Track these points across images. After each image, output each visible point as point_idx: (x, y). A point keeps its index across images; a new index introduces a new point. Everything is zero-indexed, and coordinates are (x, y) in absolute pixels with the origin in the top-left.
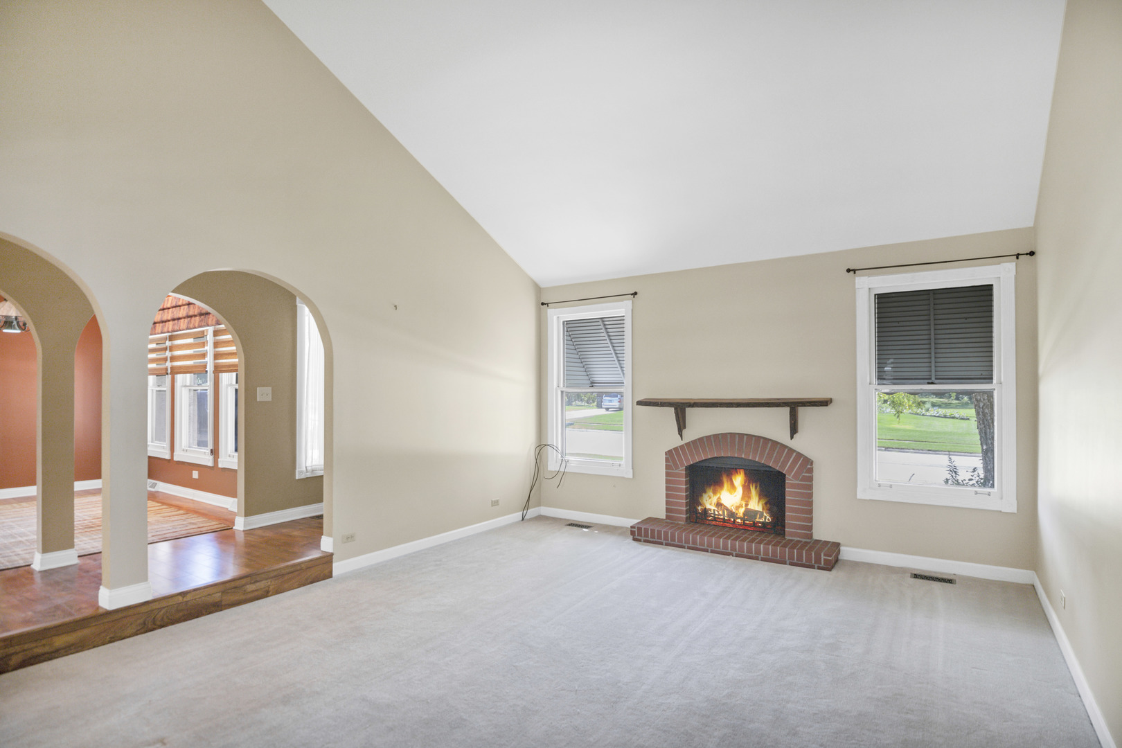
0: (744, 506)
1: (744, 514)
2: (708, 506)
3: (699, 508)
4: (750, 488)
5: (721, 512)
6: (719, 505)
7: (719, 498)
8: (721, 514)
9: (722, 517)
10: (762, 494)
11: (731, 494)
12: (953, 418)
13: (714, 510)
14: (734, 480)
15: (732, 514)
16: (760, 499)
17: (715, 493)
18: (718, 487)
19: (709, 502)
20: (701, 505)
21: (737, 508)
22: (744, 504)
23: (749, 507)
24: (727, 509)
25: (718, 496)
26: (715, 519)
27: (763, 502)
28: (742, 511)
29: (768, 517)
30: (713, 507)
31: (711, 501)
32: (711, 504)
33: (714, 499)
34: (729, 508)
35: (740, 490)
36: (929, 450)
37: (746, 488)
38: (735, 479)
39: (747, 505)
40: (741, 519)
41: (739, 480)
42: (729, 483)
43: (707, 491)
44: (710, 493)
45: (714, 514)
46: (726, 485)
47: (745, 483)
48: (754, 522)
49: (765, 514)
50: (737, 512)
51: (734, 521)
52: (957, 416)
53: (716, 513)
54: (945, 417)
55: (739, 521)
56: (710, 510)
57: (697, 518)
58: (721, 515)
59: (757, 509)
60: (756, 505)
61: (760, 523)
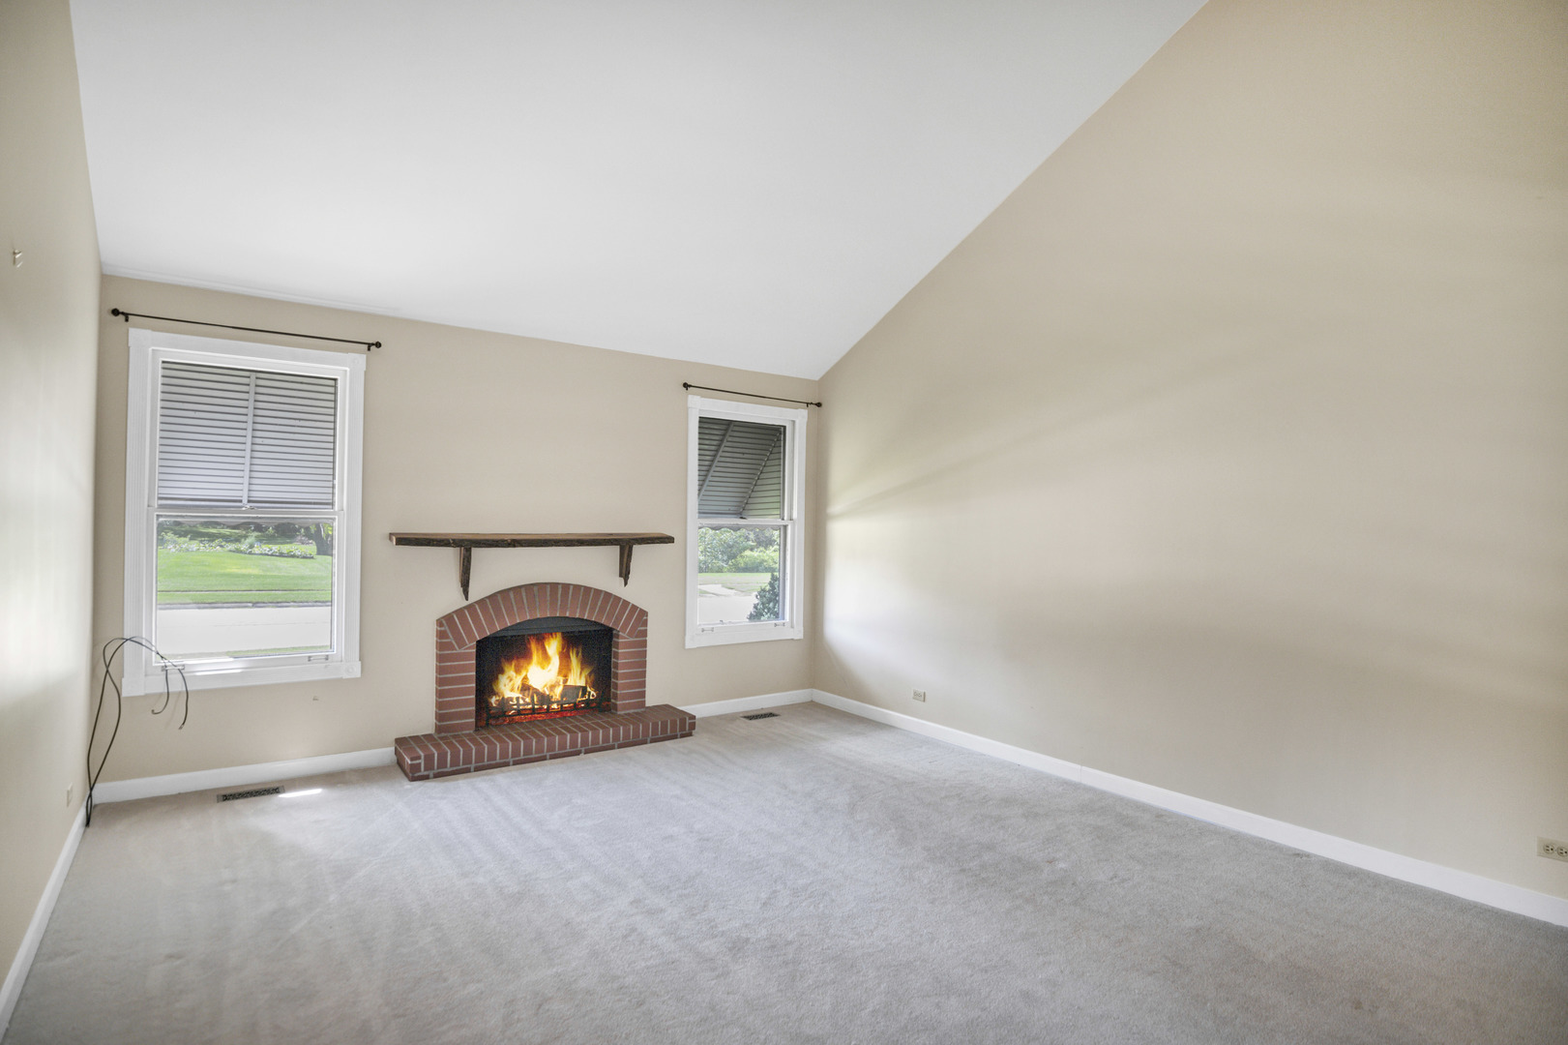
0: (561, 683)
1: (563, 695)
2: (508, 694)
3: (494, 700)
4: (569, 657)
5: (528, 700)
6: (525, 688)
7: (526, 678)
8: (526, 702)
9: (530, 706)
10: (585, 662)
11: (543, 668)
12: (293, 556)
13: (518, 699)
14: (547, 647)
15: (545, 699)
16: (582, 669)
17: (518, 671)
18: (522, 661)
19: (509, 687)
20: (495, 694)
21: (552, 687)
22: (561, 679)
23: (568, 683)
24: (536, 691)
25: (523, 674)
26: (519, 712)
27: (586, 672)
28: (558, 690)
29: (592, 693)
30: (515, 694)
31: (514, 685)
32: (512, 690)
33: (518, 681)
34: (541, 690)
35: (555, 661)
36: (316, 602)
37: (565, 657)
38: (549, 644)
39: (565, 681)
40: (558, 702)
41: (553, 646)
42: (540, 652)
43: (506, 669)
44: (510, 671)
45: (518, 704)
46: (536, 656)
47: (563, 649)
48: (575, 704)
49: (589, 689)
50: (552, 694)
51: (549, 707)
52: (298, 553)
53: (521, 702)
54: (281, 555)
55: (555, 706)
56: (511, 699)
57: (489, 715)
58: (528, 704)
59: (578, 684)
60: (577, 678)
61: (583, 702)
